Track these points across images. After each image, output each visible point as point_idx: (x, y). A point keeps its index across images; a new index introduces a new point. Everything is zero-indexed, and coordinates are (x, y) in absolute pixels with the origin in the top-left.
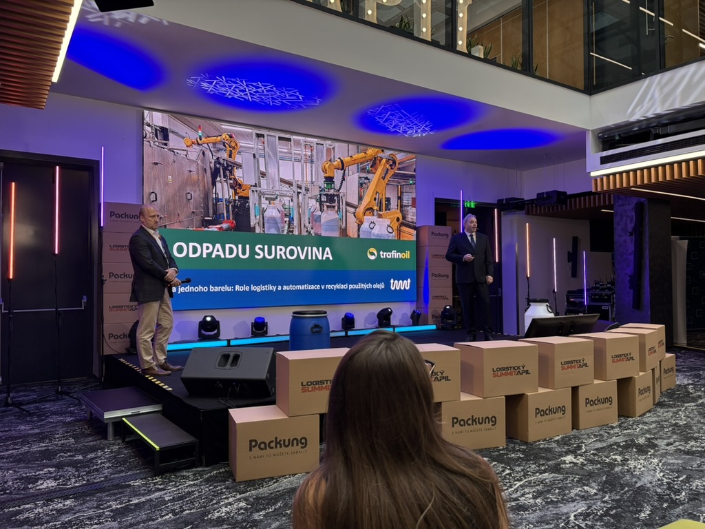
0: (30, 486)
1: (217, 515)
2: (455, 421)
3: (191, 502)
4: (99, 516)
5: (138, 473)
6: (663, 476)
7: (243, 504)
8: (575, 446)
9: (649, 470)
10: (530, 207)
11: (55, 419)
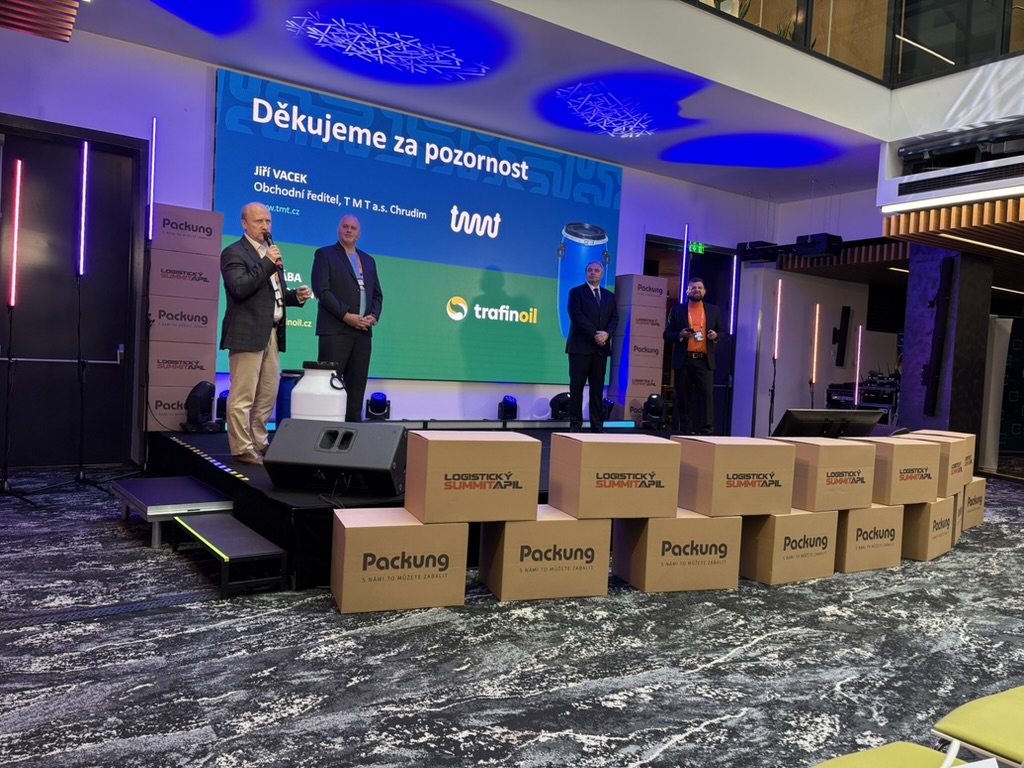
0: (34, 603)
1: (312, 655)
2: (667, 546)
3: (275, 636)
4: (138, 648)
5: (197, 593)
6: (970, 640)
7: (351, 643)
8: (839, 593)
9: (949, 632)
10: (784, 259)
11: (74, 515)
